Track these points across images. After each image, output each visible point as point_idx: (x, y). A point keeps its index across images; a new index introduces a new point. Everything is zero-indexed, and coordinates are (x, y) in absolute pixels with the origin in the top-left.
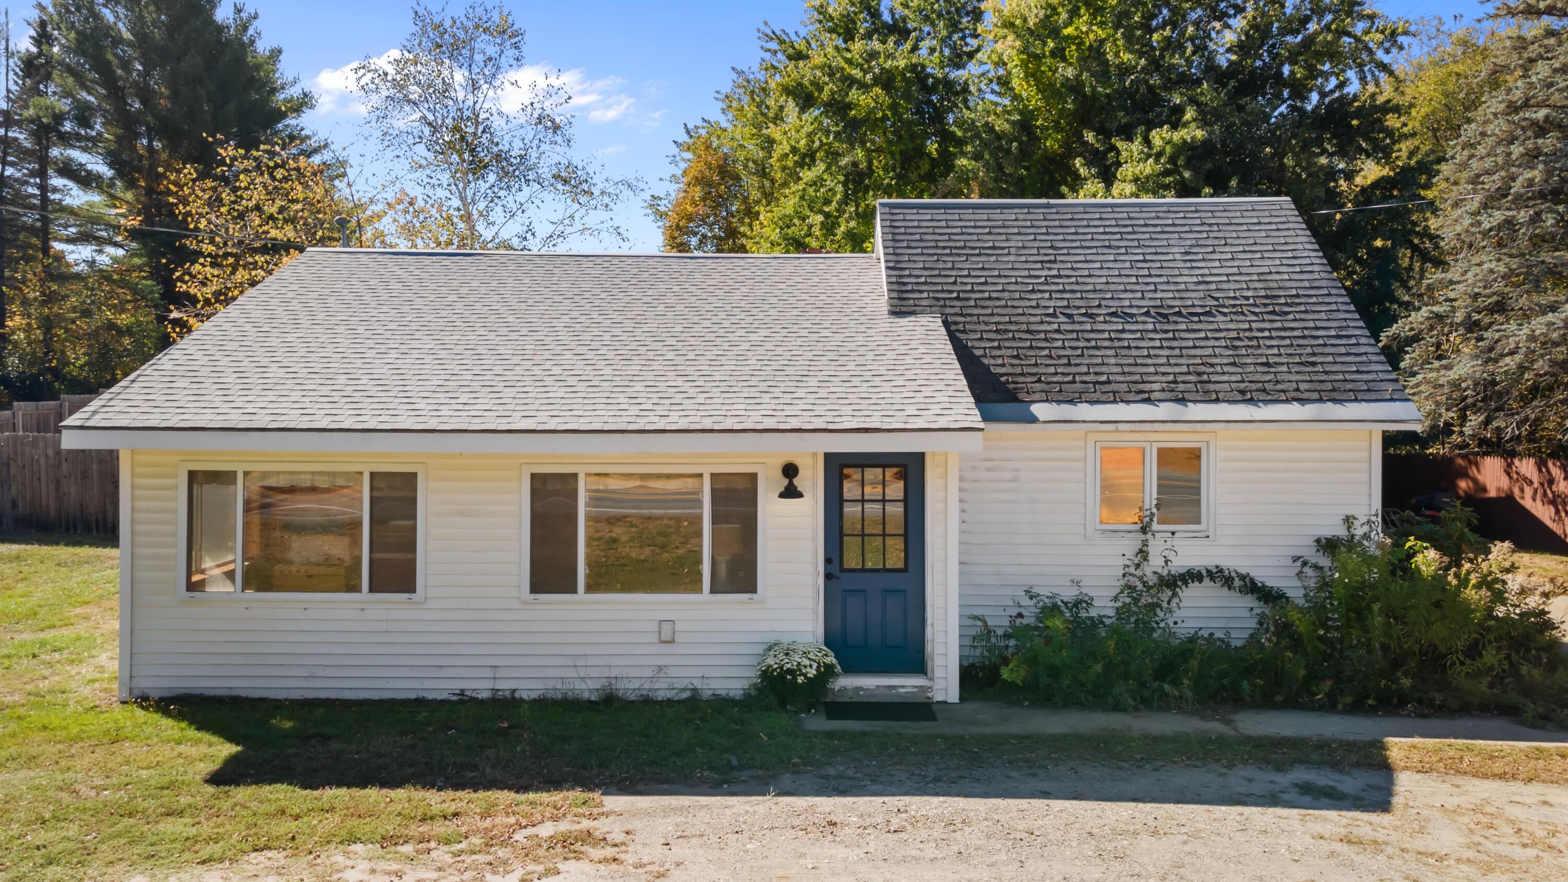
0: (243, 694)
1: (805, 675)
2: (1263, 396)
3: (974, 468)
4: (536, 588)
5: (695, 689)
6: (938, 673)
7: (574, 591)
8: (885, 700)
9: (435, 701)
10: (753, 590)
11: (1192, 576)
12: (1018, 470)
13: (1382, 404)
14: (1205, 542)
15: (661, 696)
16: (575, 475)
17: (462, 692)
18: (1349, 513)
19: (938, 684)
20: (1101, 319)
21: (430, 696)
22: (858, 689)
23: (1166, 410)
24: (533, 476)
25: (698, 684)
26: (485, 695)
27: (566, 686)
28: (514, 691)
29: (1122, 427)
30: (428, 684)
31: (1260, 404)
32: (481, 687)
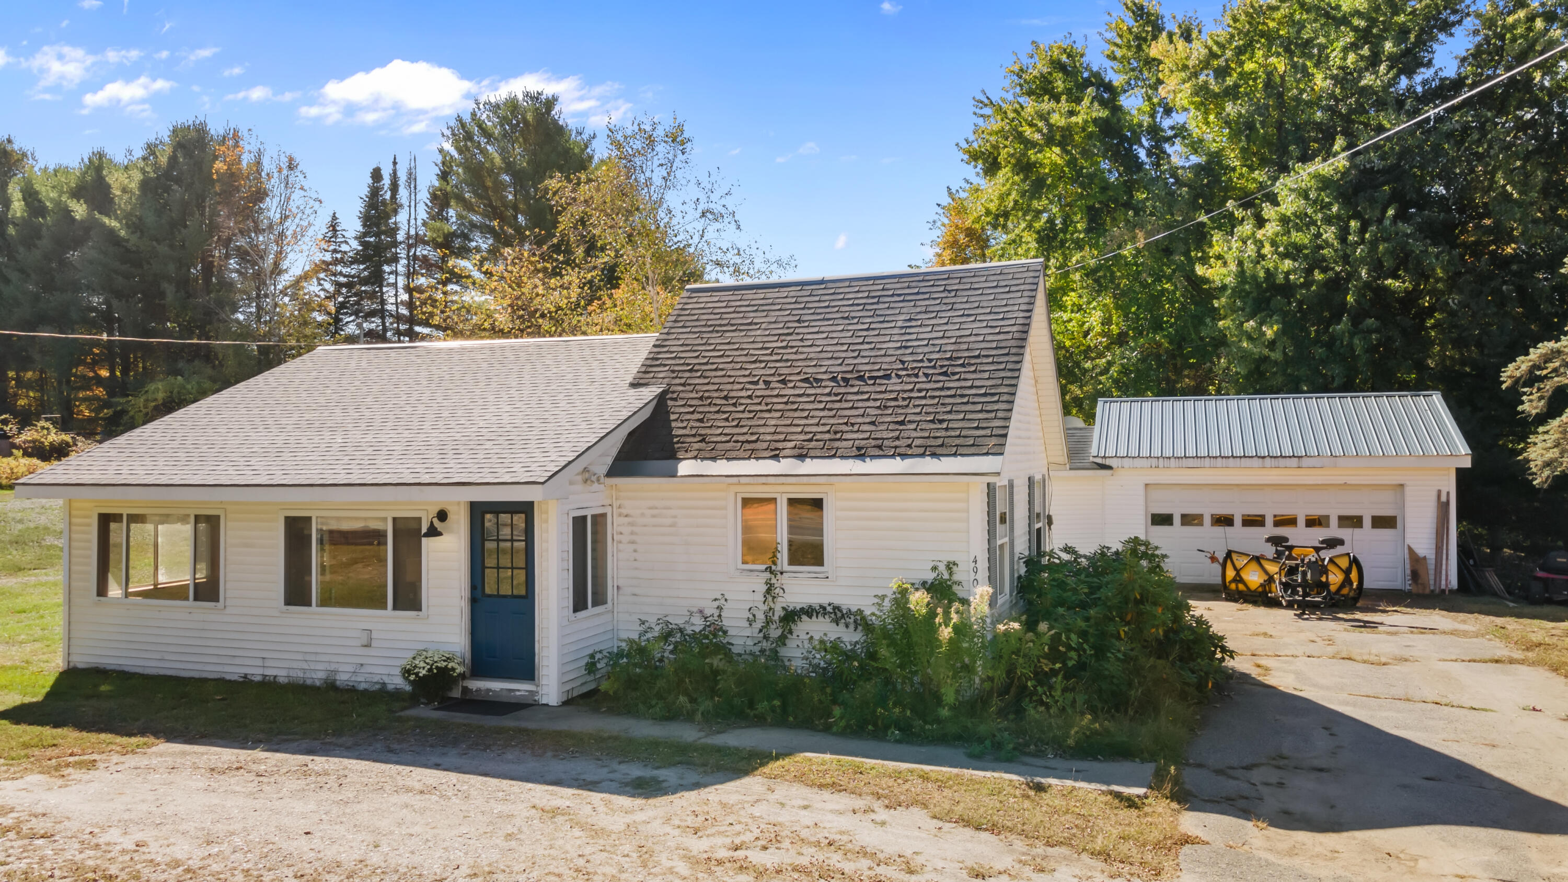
0: (126, 669)
1: (417, 674)
2: (877, 452)
3: (643, 515)
4: (288, 602)
5: (384, 683)
6: (544, 681)
7: (310, 605)
8: (505, 700)
9: (230, 681)
10: (419, 609)
11: (809, 612)
12: (675, 517)
13: (976, 458)
14: (824, 582)
15: (362, 686)
16: (309, 519)
17: (245, 676)
18: (951, 559)
19: (543, 690)
20: (792, 385)
21: (228, 677)
22: (489, 690)
23: (786, 465)
24: (287, 518)
25: (386, 680)
26: (258, 678)
27: (308, 675)
28: (275, 677)
29: (743, 480)
30: (227, 669)
31: (868, 460)
32: (256, 672)
